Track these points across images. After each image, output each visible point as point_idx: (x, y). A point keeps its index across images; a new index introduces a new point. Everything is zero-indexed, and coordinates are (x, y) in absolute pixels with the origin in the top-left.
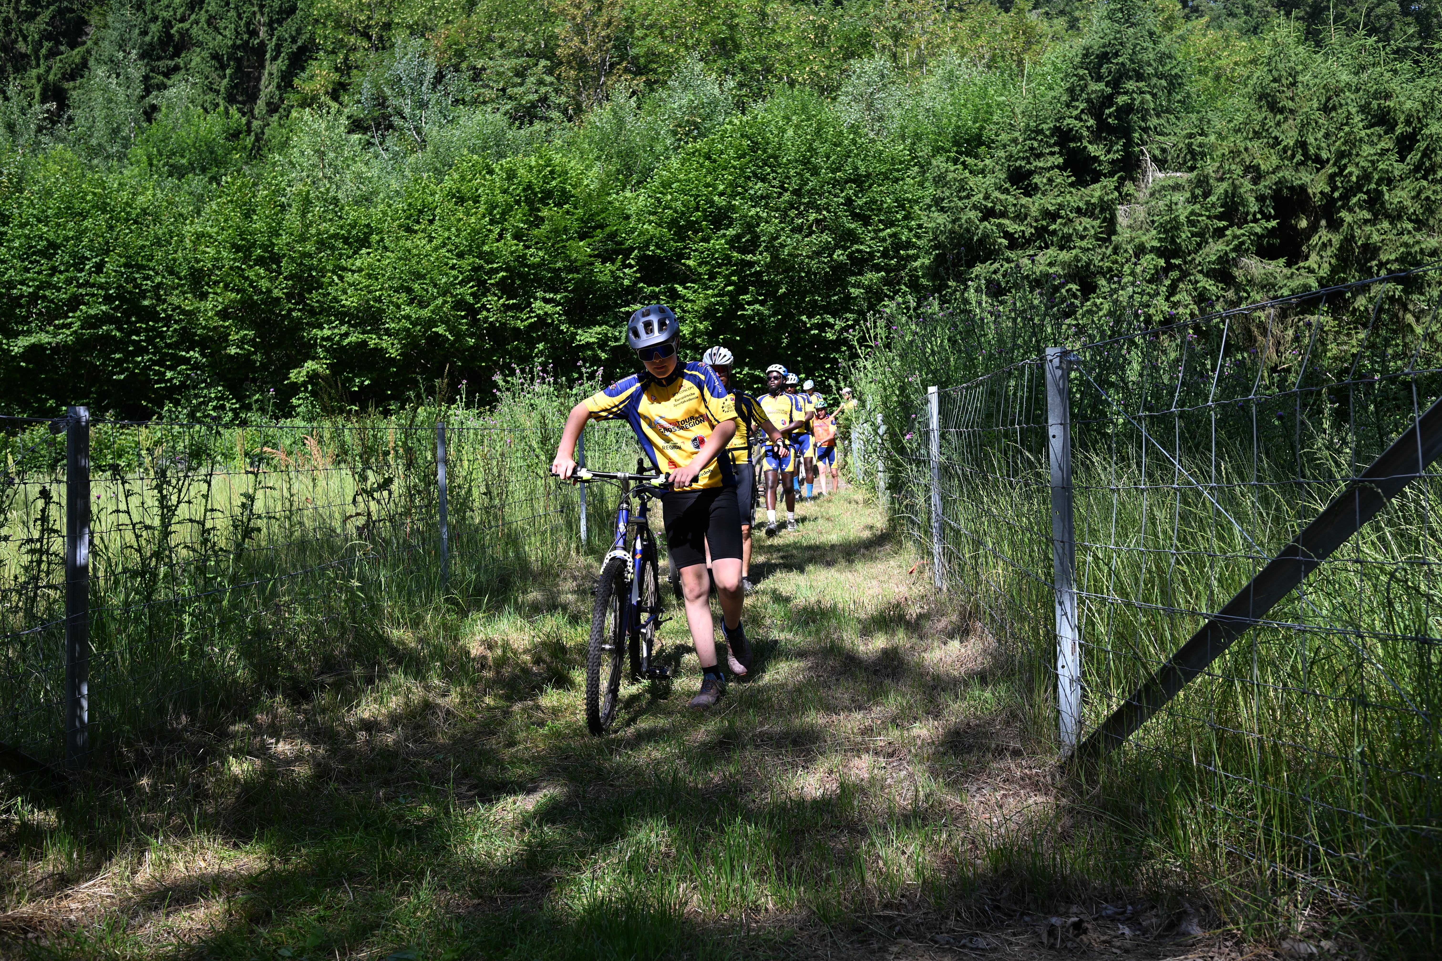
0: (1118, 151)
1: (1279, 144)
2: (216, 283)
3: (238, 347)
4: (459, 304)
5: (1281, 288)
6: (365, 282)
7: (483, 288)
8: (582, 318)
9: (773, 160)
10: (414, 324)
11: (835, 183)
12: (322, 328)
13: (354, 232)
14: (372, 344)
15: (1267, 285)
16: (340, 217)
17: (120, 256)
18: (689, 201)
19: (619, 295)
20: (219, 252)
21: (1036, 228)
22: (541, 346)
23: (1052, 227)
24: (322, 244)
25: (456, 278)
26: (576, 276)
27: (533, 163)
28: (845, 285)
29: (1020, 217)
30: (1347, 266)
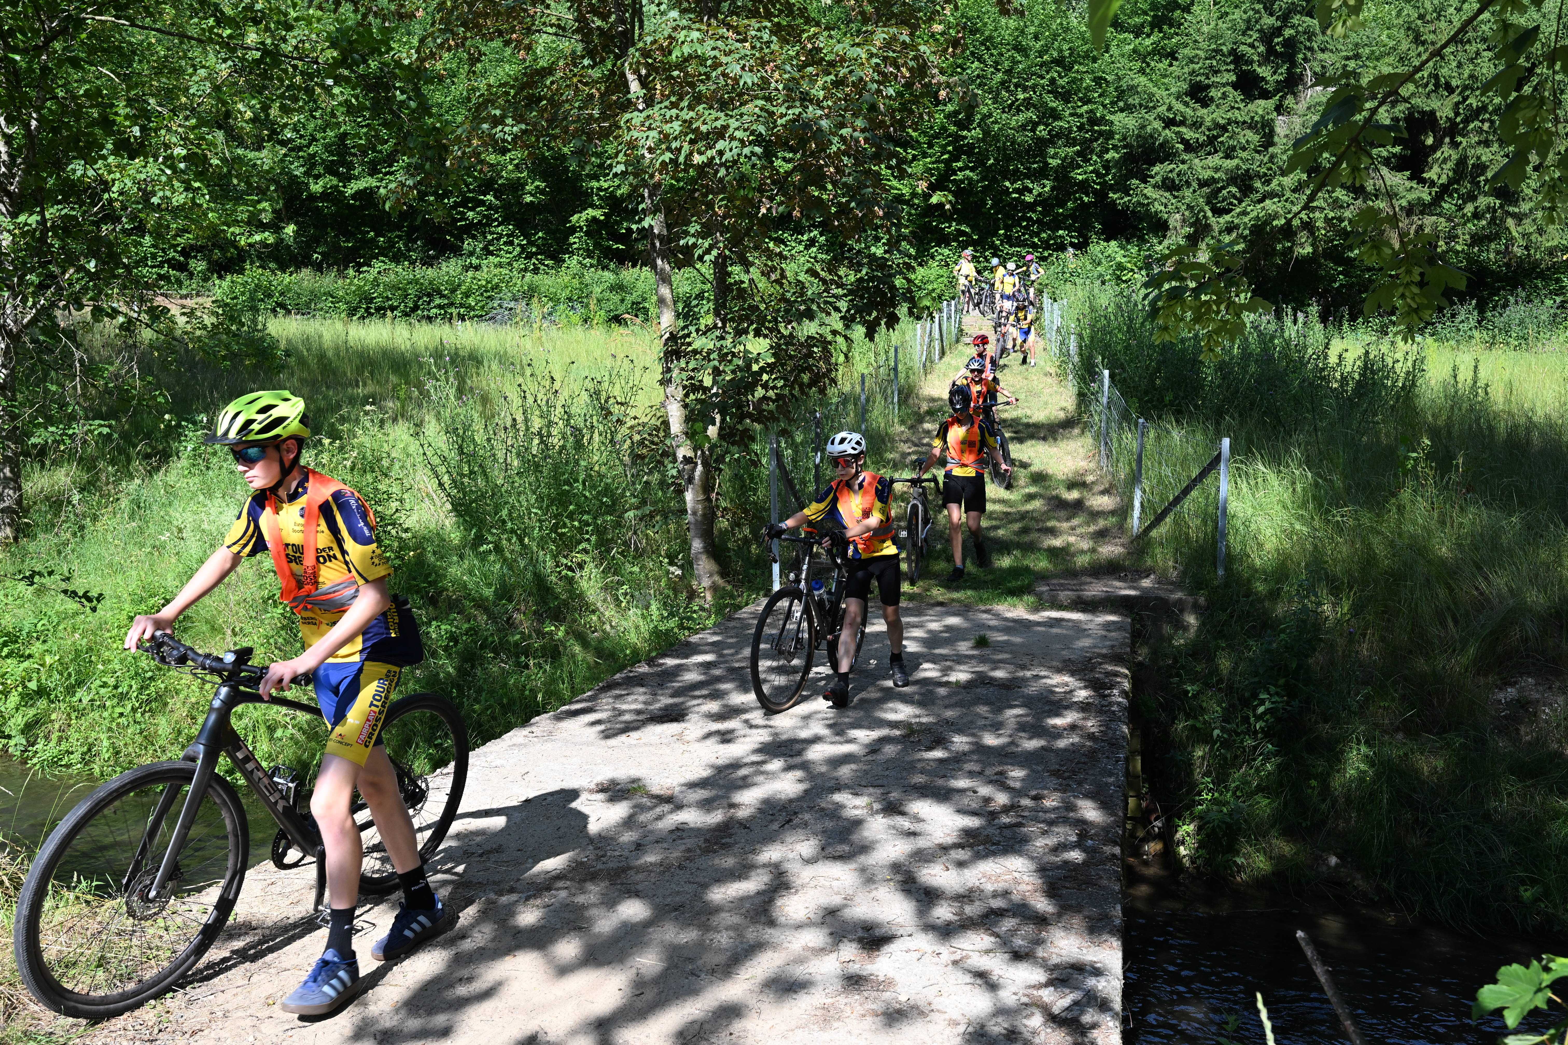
0: (1282, 73)
3: (532, 195)
12: (598, 180)
21: (1208, 136)
23: (1221, 138)
29: (1196, 125)
30: (1461, 178)
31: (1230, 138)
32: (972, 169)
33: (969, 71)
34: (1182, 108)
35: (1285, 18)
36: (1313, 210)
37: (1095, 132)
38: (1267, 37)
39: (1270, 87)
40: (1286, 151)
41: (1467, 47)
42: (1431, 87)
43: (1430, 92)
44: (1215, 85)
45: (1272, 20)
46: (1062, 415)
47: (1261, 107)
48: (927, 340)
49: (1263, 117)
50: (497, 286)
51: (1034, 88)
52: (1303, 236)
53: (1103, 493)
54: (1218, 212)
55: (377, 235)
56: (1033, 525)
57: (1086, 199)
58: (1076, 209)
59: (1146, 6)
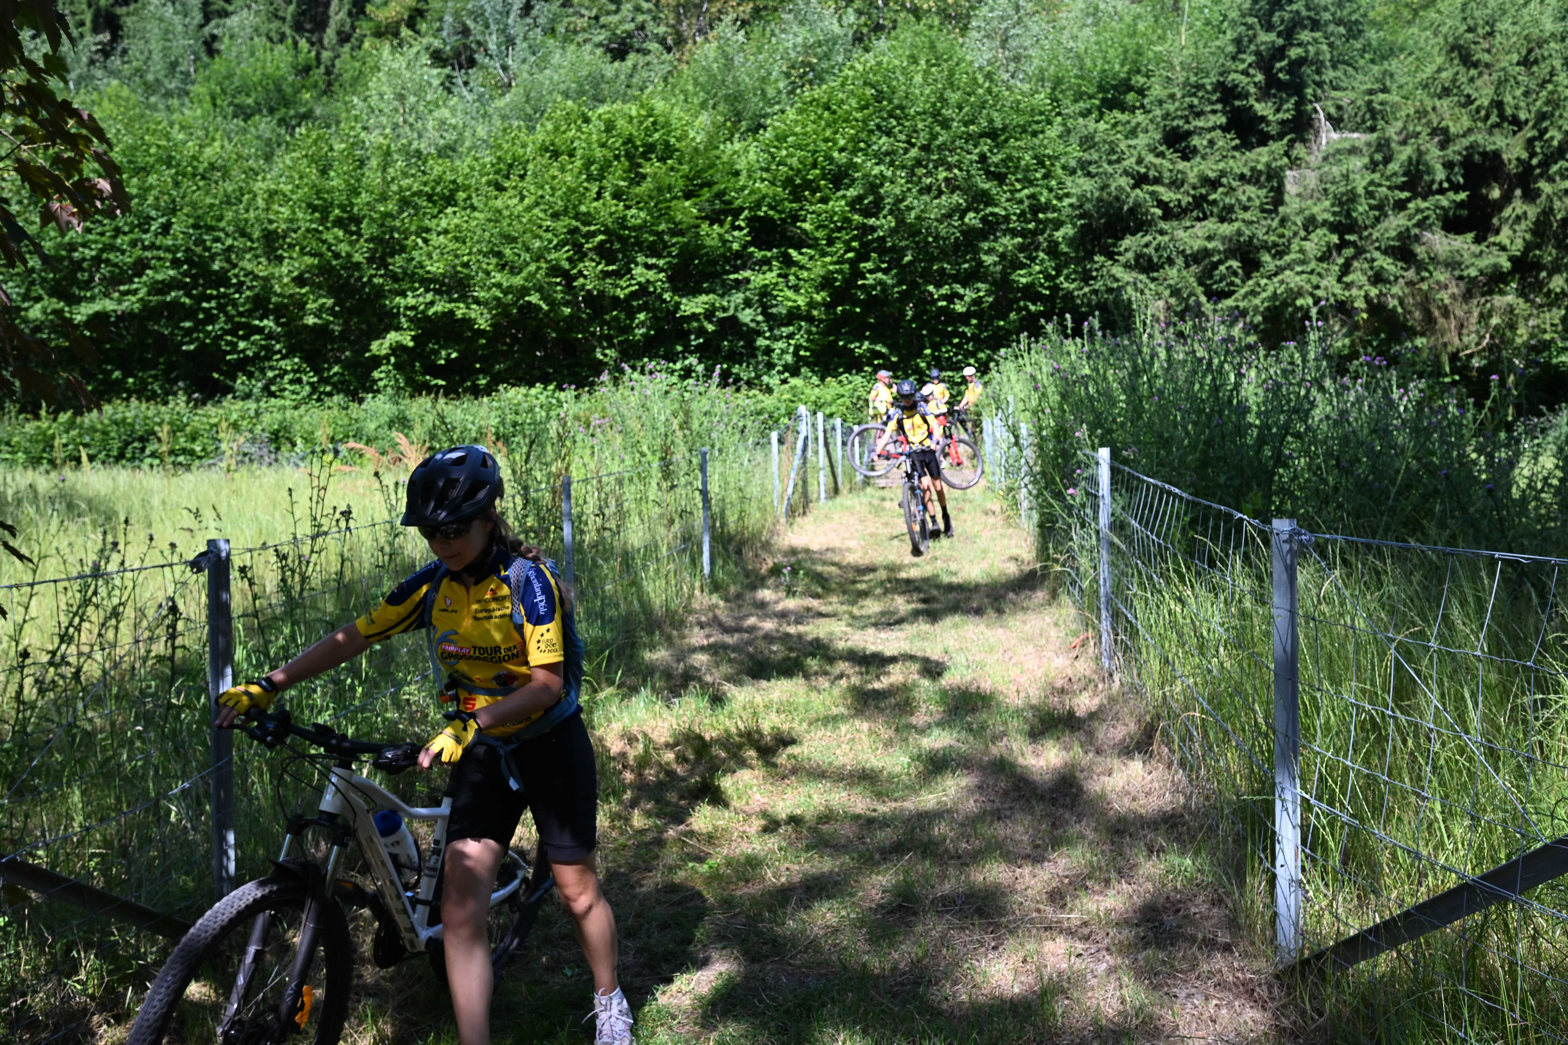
0: (1288, 110)
1: (1472, 102)
2: (291, 246)
3: (316, 316)
4: (555, 270)
5: (1467, 267)
6: (452, 246)
7: (580, 254)
8: (686, 285)
9: (899, 113)
10: (505, 292)
11: (969, 137)
12: (405, 296)
13: (438, 189)
14: (459, 314)
15: (1453, 264)
16: (424, 172)
17: (188, 216)
18: (806, 157)
19: (727, 261)
20: (294, 213)
21: (1194, 197)
22: (642, 316)
23: (1212, 197)
24: (405, 203)
25: (550, 241)
26: (681, 239)
27: (634, 113)
28: (976, 251)
29: (1176, 183)
30: (1543, 241)
31: (1226, 195)
32: (885, 271)
33: (875, 147)
34: (1158, 161)
35: (1289, 34)
36: (1348, 286)
37: (1039, 222)
38: (1265, 62)
39: (1273, 129)
40: (1301, 211)
41: (1535, 68)
42: (1494, 119)
43: (1493, 126)
44: (1200, 131)
45: (1271, 37)
46: (1012, 569)
47: (1262, 156)
49: (1267, 167)
51: (959, 166)
53: (1127, 749)
54: (1215, 296)
55: (126, 376)
57: (1032, 308)
58: (1021, 319)
59: (1092, 90)
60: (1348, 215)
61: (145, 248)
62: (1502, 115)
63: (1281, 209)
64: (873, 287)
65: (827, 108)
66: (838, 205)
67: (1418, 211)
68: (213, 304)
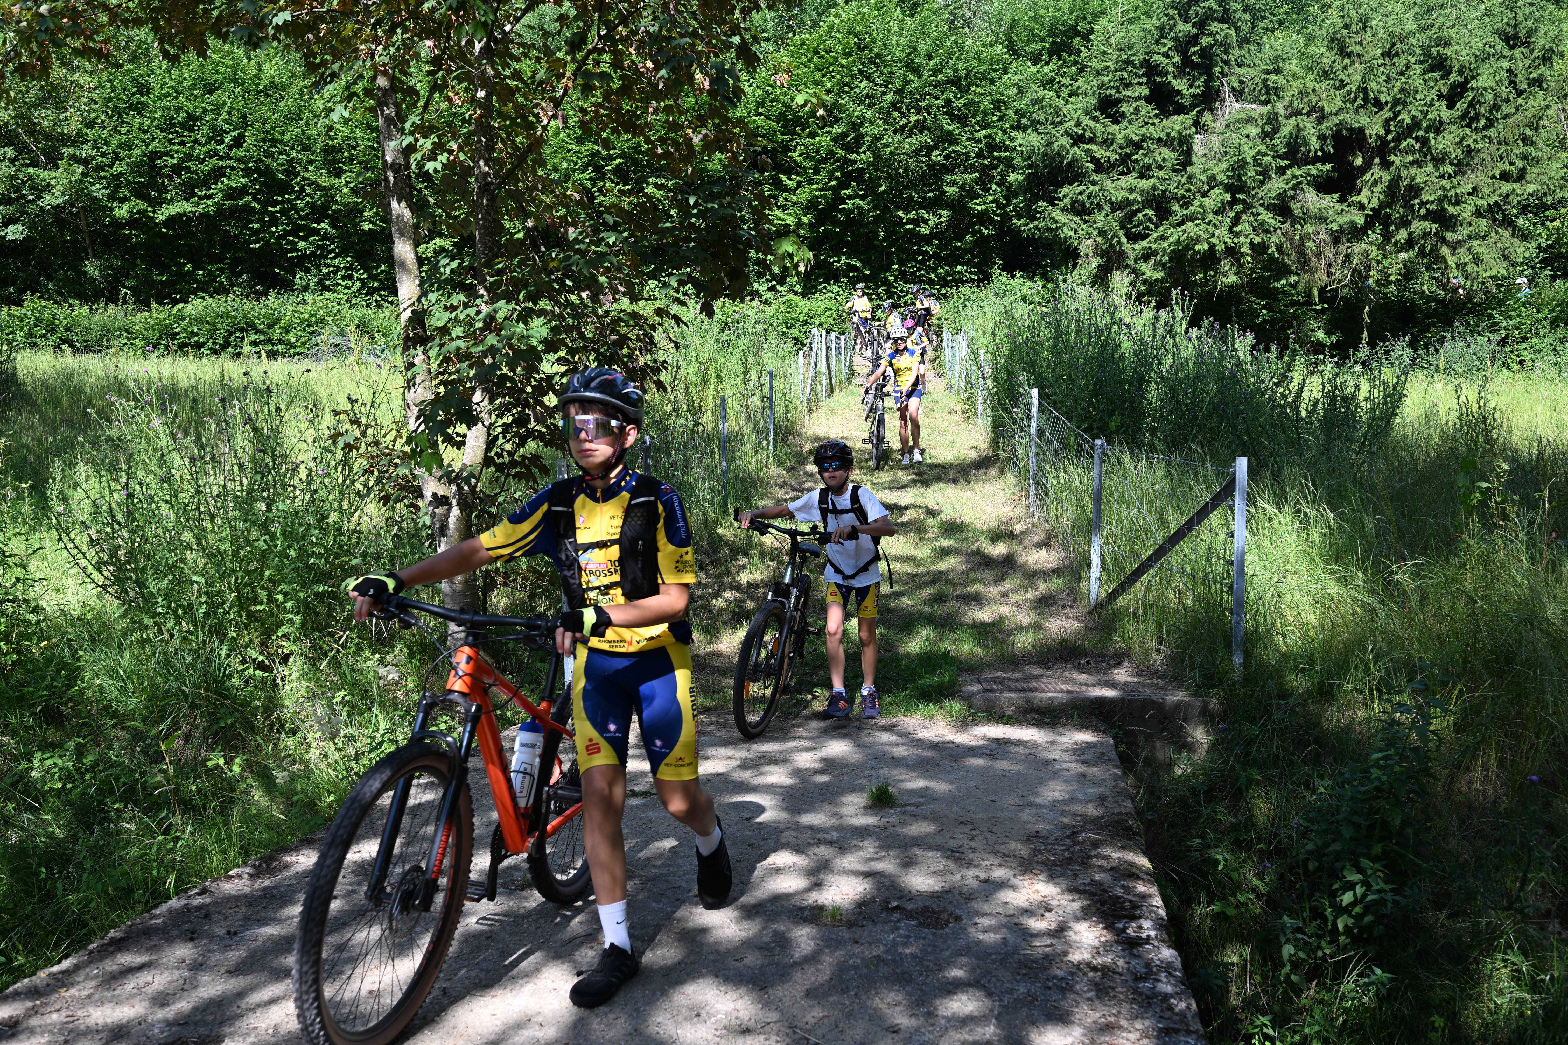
0: (1199, 86)
1: (1344, 86)
3: (371, 222)
5: (1331, 222)
11: (937, 85)
15: (1321, 219)
21: (1120, 155)
23: (1135, 157)
28: (940, 182)
29: (1107, 143)
30: (1393, 202)
31: (1145, 155)
32: (862, 198)
33: (857, 90)
34: (1092, 124)
35: (1202, 25)
36: (1237, 235)
37: (995, 158)
38: (1183, 46)
39: (1186, 102)
40: (1205, 171)
41: (1396, 60)
42: (1359, 102)
43: (1359, 107)
44: (1128, 100)
45: (1187, 27)
46: (973, 455)
47: (1177, 123)
48: (811, 371)
49: (1180, 133)
50: (322, 320)
51: (928, 109)
52: (1226, 264)
53: (1039, 546)
54: (1134, 238)
55: (196, 268)
56: (949, 589)
57: (986, 232)
58: (975, 242)
59: (1044, 33)
60: (1239, 178)
61: (221, 158)
62: (1366, 100)
63: (1189, 169)
64: (852, 211)
65: (816, 52)
66: (824, 140)
67: (1294, 177)
68: (278, 208)
